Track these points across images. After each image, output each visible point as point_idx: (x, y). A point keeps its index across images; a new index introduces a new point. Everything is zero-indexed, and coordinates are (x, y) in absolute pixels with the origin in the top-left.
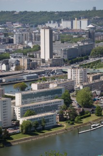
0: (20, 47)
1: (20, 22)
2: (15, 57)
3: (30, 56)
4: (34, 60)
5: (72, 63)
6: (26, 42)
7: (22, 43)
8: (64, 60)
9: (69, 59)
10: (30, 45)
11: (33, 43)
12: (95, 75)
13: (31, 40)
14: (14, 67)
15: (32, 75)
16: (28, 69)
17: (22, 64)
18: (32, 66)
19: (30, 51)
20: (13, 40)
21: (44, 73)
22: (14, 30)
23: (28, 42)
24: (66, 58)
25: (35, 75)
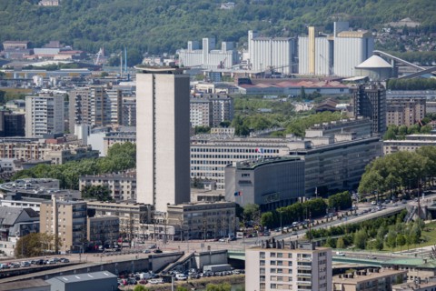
0: (52, 153)
1: (65, 42)
2: (17, 197)
3: (90, 193)
4: (104, 211)
5: (273, 224)
6: (78, 131)
7: (61, 136)
8: (239, 210)
9: (263, 208)
10: (98, 142)
11: (110, 135)
12: (371, 276)
13: (103, 119)
14: (14, 240)
15: (90, 276)
16: (75, 250)
17: (47, 226)
18: (94, 237)
19: (95, 170)
20: (21, 119)
21: (145, 265)
22: (36, 79)
23: (89, 132)
24: (248, 200)
25: (107, 274)
